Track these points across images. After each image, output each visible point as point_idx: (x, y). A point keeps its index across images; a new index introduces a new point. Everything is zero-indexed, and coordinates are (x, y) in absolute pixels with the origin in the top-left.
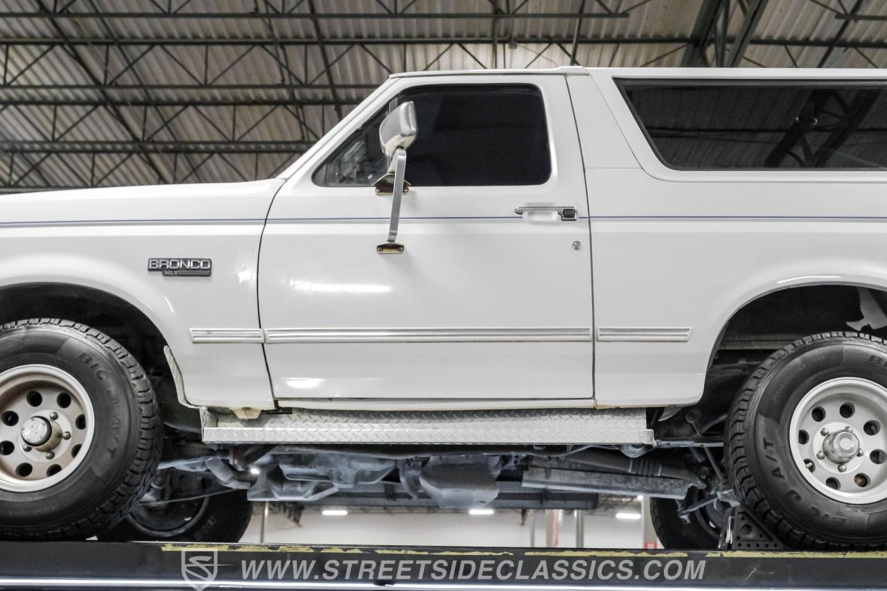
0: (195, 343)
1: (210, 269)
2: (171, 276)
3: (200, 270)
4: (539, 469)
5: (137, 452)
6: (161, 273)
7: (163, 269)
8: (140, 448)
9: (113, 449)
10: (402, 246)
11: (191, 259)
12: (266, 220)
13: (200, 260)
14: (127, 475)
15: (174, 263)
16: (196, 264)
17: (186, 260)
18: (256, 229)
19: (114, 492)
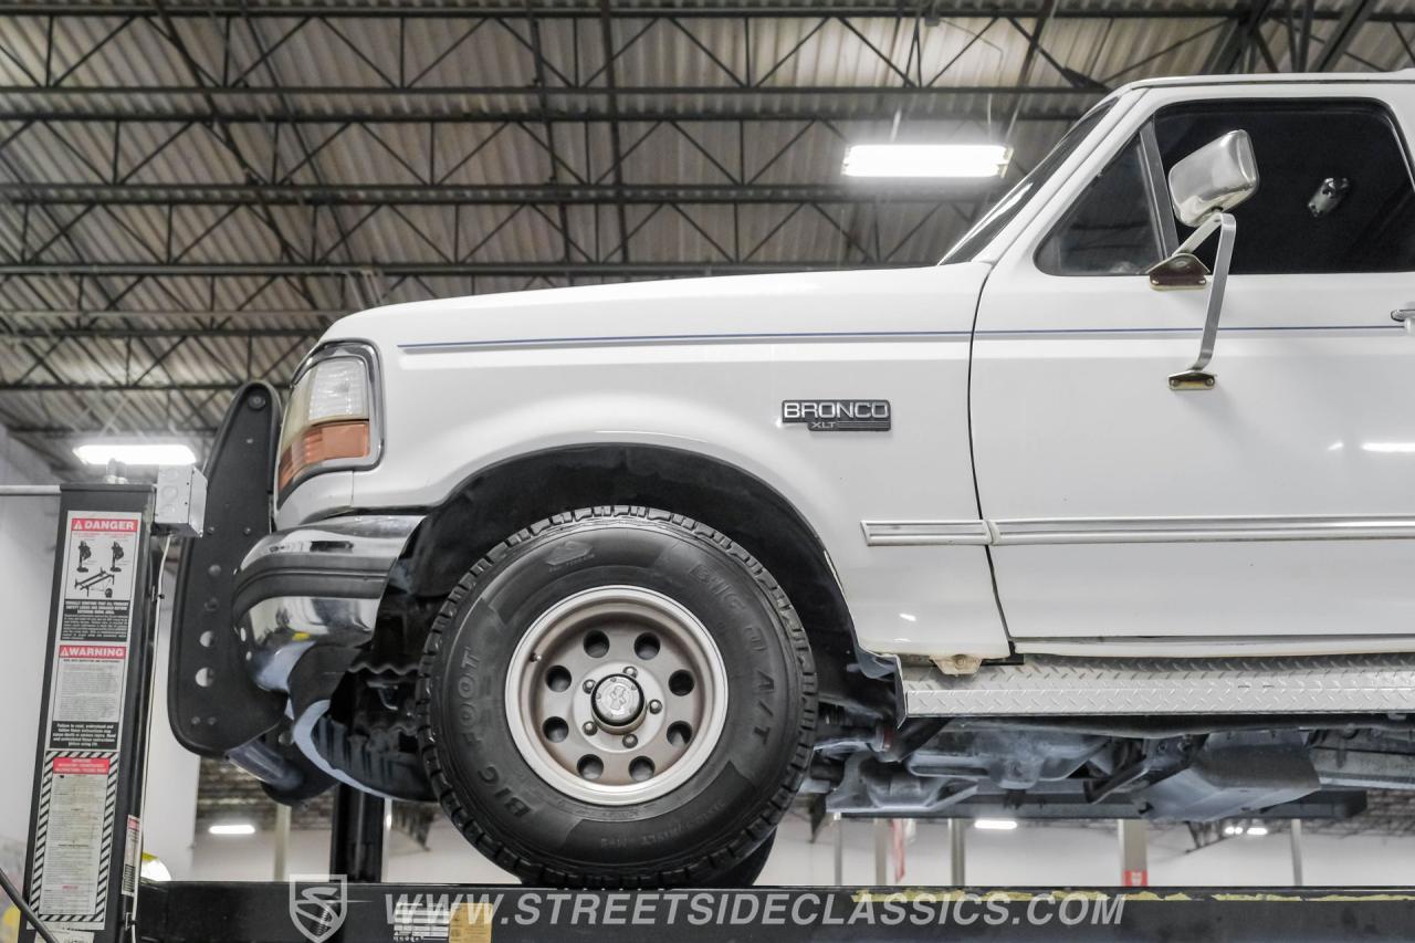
0: (871, 545)
1: (889, 418)
2: (826, 430)
3: (871, 419)
4: (1327, 752)
5: (801, 733)
6: (805, 425)
7: (810, 420)
8: (805, 728)
9: (764, 730)
10: (1212, 377)
11: (855, 402)
12: (973, 333)
13: (871, 402)
14: (787, 773)
15: (827, 409)
16: (863, 409)
17: (846, 403)
18: (959, 350)
19: (769, 803)
